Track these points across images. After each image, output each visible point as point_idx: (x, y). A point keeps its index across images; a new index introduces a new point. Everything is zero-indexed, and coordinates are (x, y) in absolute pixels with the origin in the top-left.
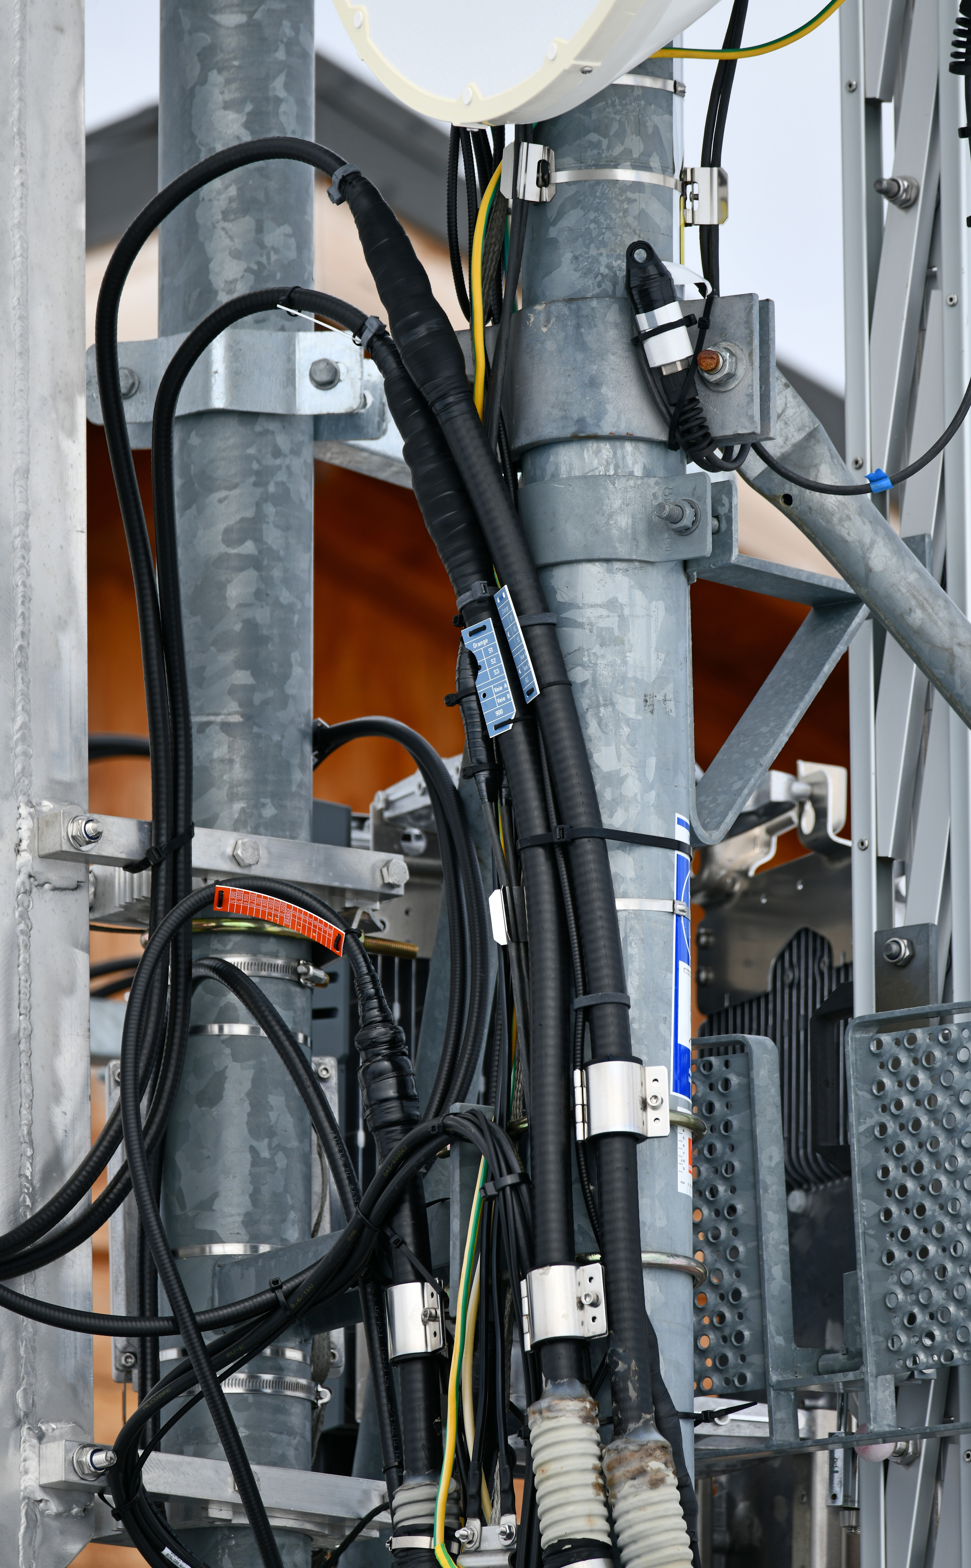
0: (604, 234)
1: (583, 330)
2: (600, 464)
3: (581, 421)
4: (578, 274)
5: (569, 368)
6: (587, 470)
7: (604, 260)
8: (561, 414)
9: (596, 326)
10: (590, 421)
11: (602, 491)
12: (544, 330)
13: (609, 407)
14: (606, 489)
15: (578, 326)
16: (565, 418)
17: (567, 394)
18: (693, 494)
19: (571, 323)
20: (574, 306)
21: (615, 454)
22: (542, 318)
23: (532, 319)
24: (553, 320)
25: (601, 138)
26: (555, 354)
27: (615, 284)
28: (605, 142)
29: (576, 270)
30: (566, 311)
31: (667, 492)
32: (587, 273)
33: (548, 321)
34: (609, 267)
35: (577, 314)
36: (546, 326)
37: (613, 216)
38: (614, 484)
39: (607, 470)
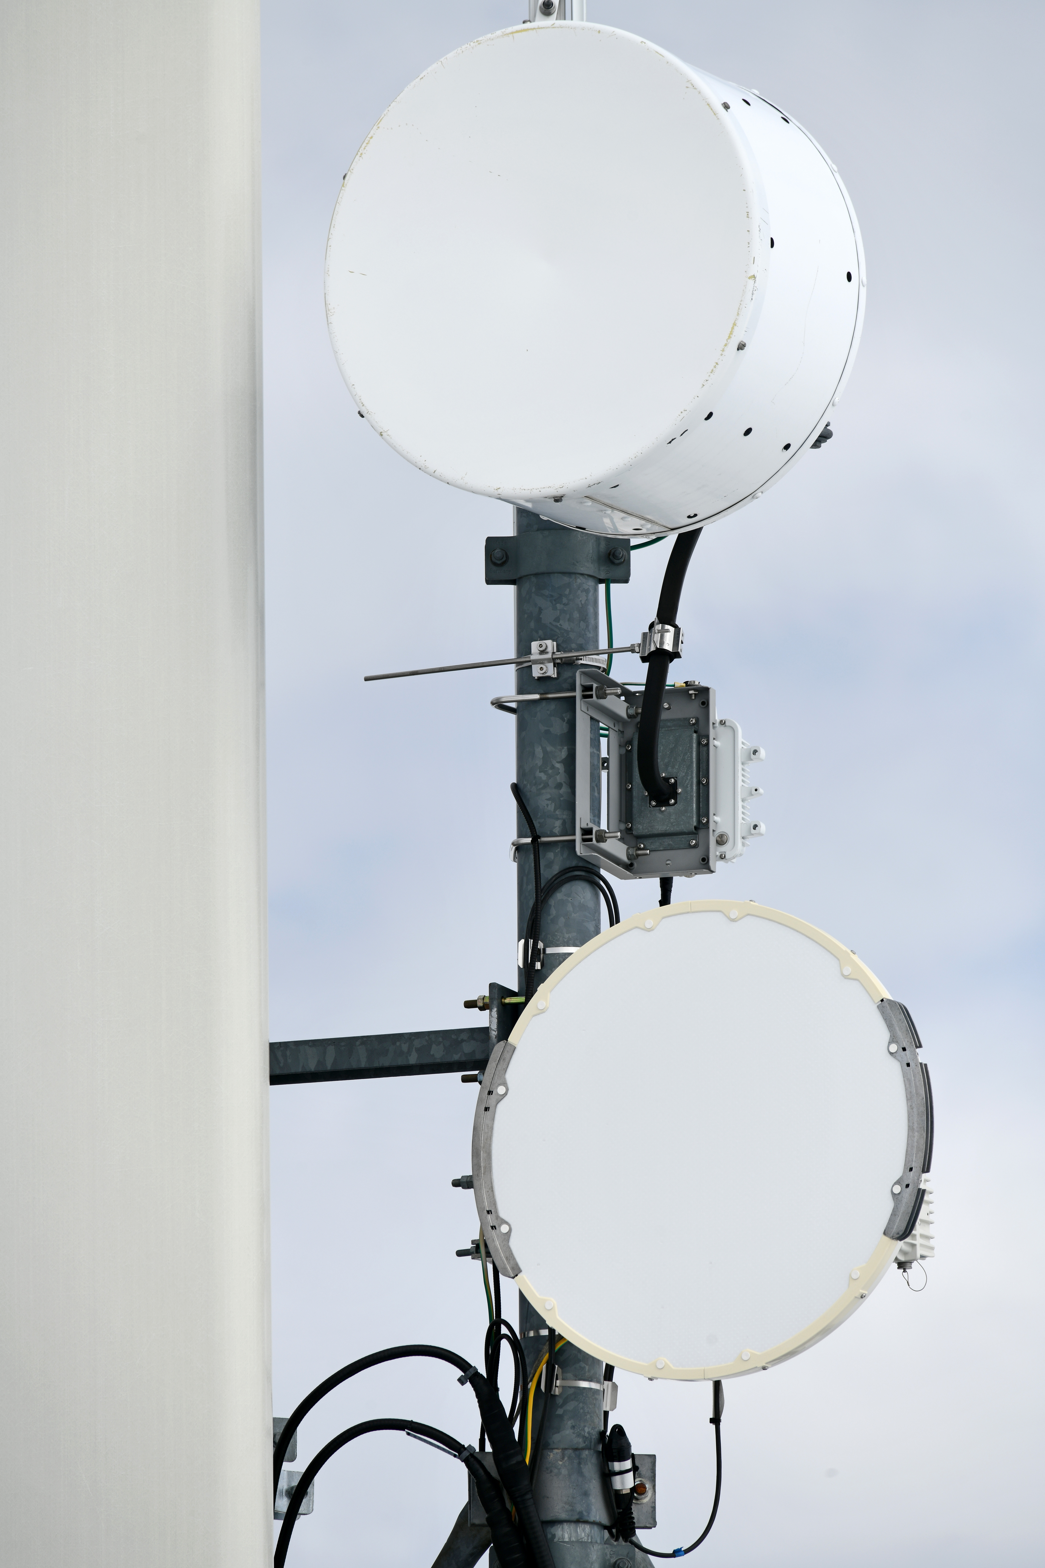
0: (586, 1415)
1: (582, 1466)
2: (585, 1535)
3: (581, 1513)
4: (575, 1435)
5: (575, 1485)
6: (579, 1538)
7: (587, 1429)
8: (570, 1508)
9: (587, 1464)
10: (585, 1514)
11: (589, 1550)
12: (560, 1463)
13: (593, 1507)
14: (590, 1550)
15: (579, 1463)
16: (572, 1510)
17: (573, 1498)
18: (627, 1556)
19: (576, 1461)
20: (577, 1453)
21: (591, 1531)
22: (559, 1456)
23: (551, 1456)
24: (566, 1458)
25: (585, 1365)
26: (567, 1476)
27: (591, 1442)
28: (587, 1367)
29: (573, 1433)
30: (573, 1455)
31: (612, 1553)
32: (579, 1435)
33: (563, 1458)
34: (589, 1433)
35: (579, 1457)
36: (561, 1461)
37: (590, 1406)
38: (593, 1547)
39: (588, 1539)
